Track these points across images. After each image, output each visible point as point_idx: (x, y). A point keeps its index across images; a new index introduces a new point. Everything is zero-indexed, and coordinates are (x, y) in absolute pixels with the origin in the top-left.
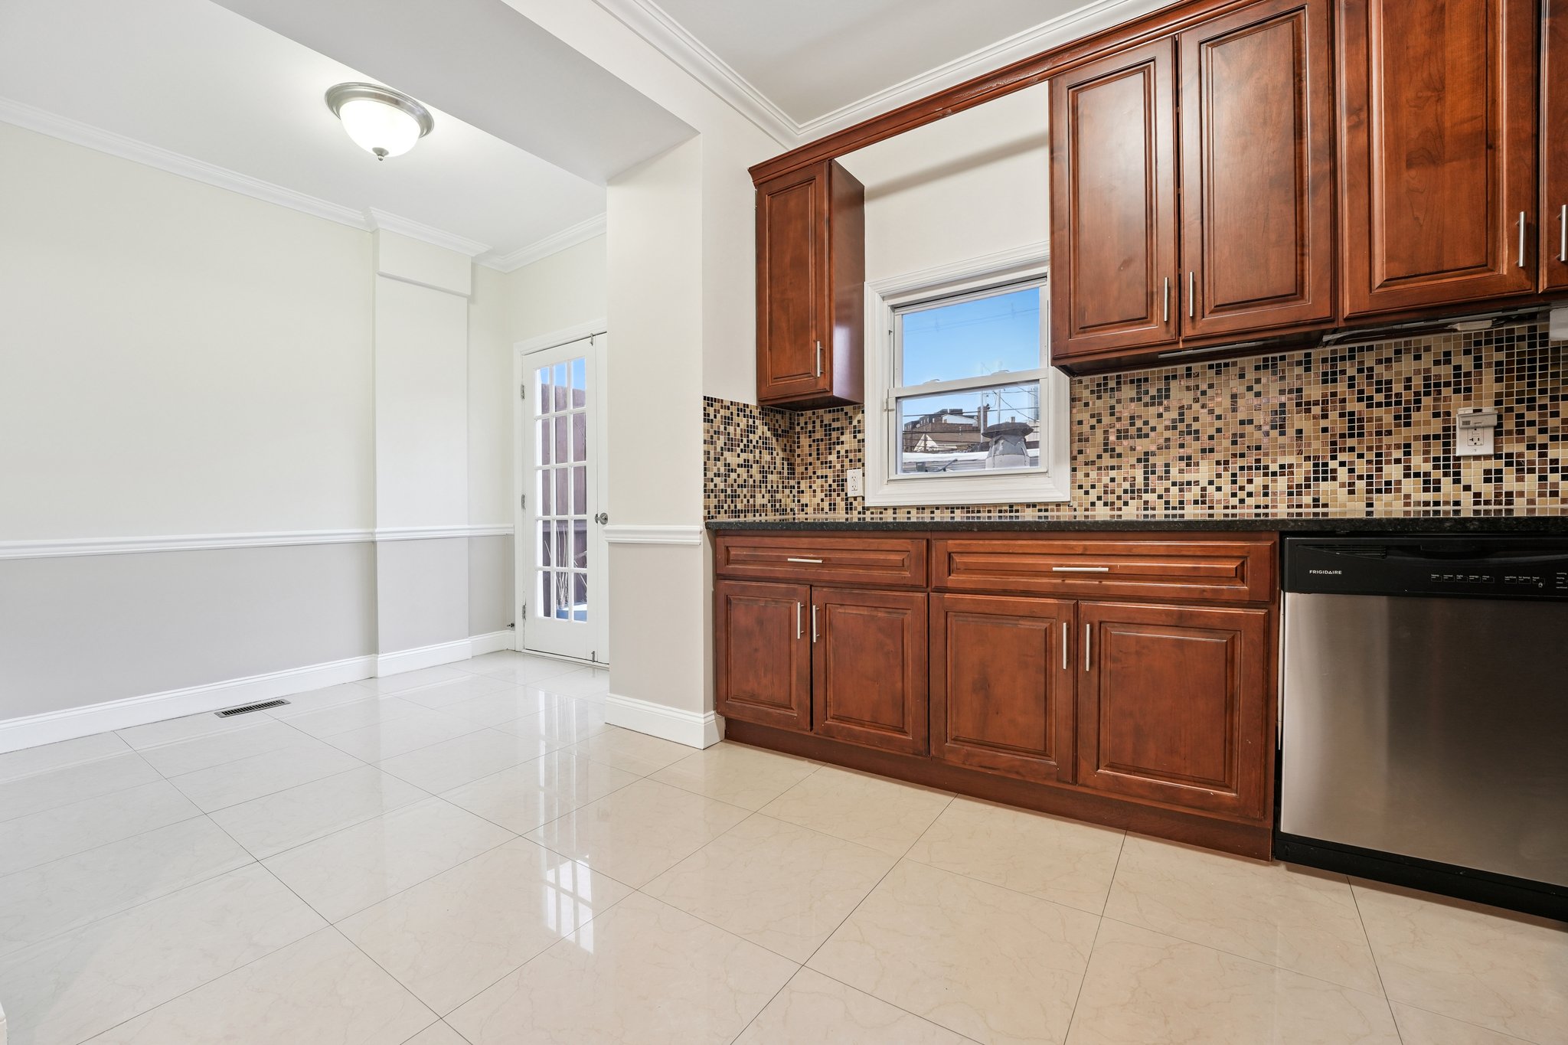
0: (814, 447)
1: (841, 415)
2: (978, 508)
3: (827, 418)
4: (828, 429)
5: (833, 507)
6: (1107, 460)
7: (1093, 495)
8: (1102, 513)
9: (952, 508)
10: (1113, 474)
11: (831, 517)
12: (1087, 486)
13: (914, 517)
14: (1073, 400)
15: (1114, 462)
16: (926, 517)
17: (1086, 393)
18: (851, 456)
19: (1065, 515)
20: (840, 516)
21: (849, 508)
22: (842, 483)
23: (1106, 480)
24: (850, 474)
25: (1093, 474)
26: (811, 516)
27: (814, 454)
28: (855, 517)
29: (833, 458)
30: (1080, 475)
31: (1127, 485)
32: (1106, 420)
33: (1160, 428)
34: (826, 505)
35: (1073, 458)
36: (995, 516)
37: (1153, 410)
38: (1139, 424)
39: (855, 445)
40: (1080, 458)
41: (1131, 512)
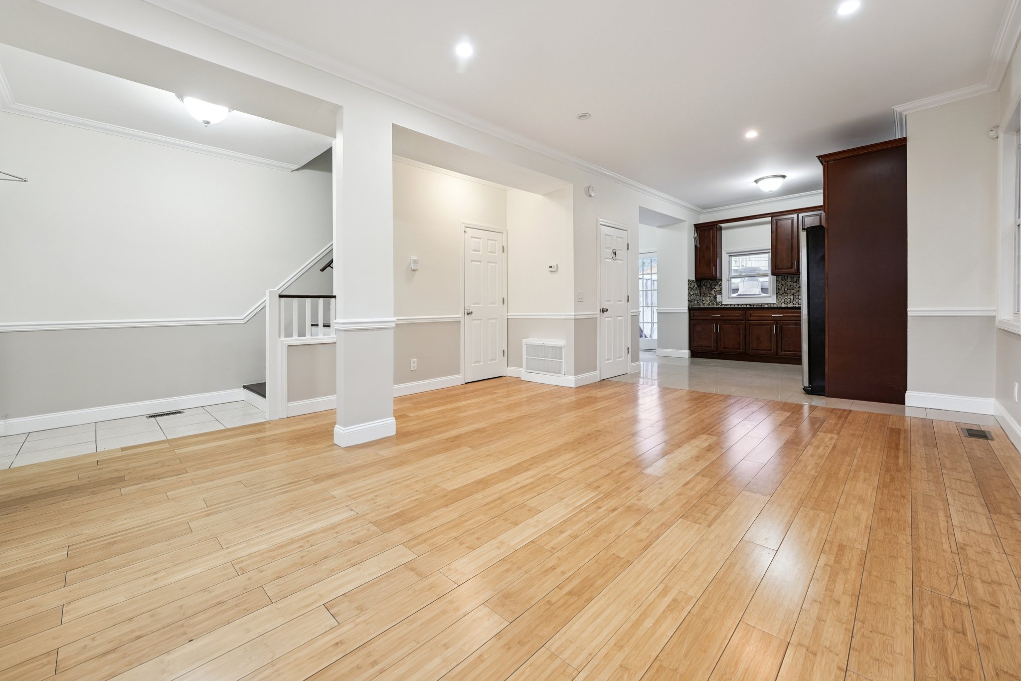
0: (707, 289)
1: (715, 281)
2: (753, 304)
3: (711, 282)
4: (711, 285)
5: (713, 304)
6: (785, 294)
7: (782, 302)
8: (784, 305)
9: (746, 305)
10: (786, 297)
11: (712, 306)
12: (780, 300)
13: (736, 306)
14: (777, 281)
15: (786, 295)
16: (740, 306)
17: (780, 280)
18: (718, 292)
19: (775, 306)
20: (715, 306)
21: (718, 304)
22: (715, 298)
23: (784, 298)
24: (718, 296)
25: (782, 297)
26: (706, 306)
27: (707, 291)
28: (719, 306)
29: (713, 292)
30: (778, 297)
31: (789, 300)
32: (784, 286)
33: (797, 288)
34: (711, 304)
35: (777, 294)
36: (758, 306)
37: (795, 284)
38: (792, 287)
39: (719, 289)
40: (779, 294)
41: (790, 305)
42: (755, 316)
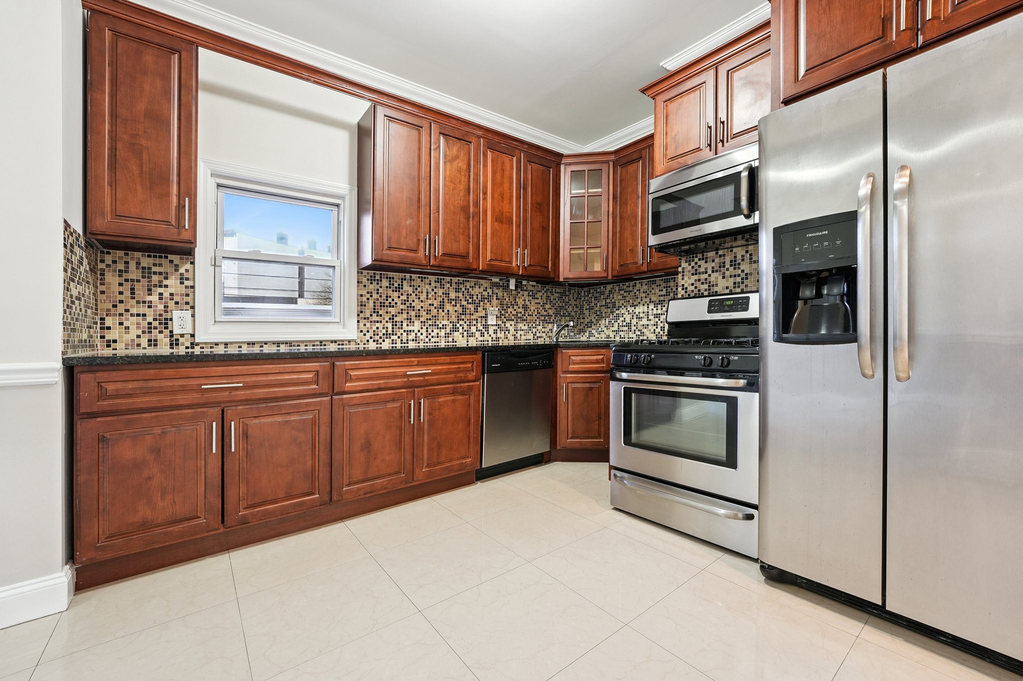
0: (128, 285)
1: (163, 261)
2: (298, 343)
3: (146, 262)
4: (147, 272)
5: (153, 343)
6: (375, 318)
7: (368, 336)
8: (372, 346)
9: (278, 344)
10: (378, 325)
11: (151, 351)
12: (365, 331)
13: (245, 350)
14: (358, 282)
15: (379, 319)
16: (256, 349)
17: (365, 280)
18: (176, 298)
19: (353, 347)
20: (164, 349)
21: (174, 343)
22: (166, 323)
23: (374, 328)
24: (176, 314)
25: (368, 325)
26: (121, 350)
27: (128, 293)
28: (181, 351)
29: (154, 298)
30: (361, 324)
31: (384, 331)
32: (375, 296)
33: (399, 303)
34: (144, 341)
35: (358, 315)
36: (310, 349)
37: (396, 294)
38: (390, 300)
39: (182, 289)
40: (362, 315)
41: (386, 345)
42: (359, 379)
